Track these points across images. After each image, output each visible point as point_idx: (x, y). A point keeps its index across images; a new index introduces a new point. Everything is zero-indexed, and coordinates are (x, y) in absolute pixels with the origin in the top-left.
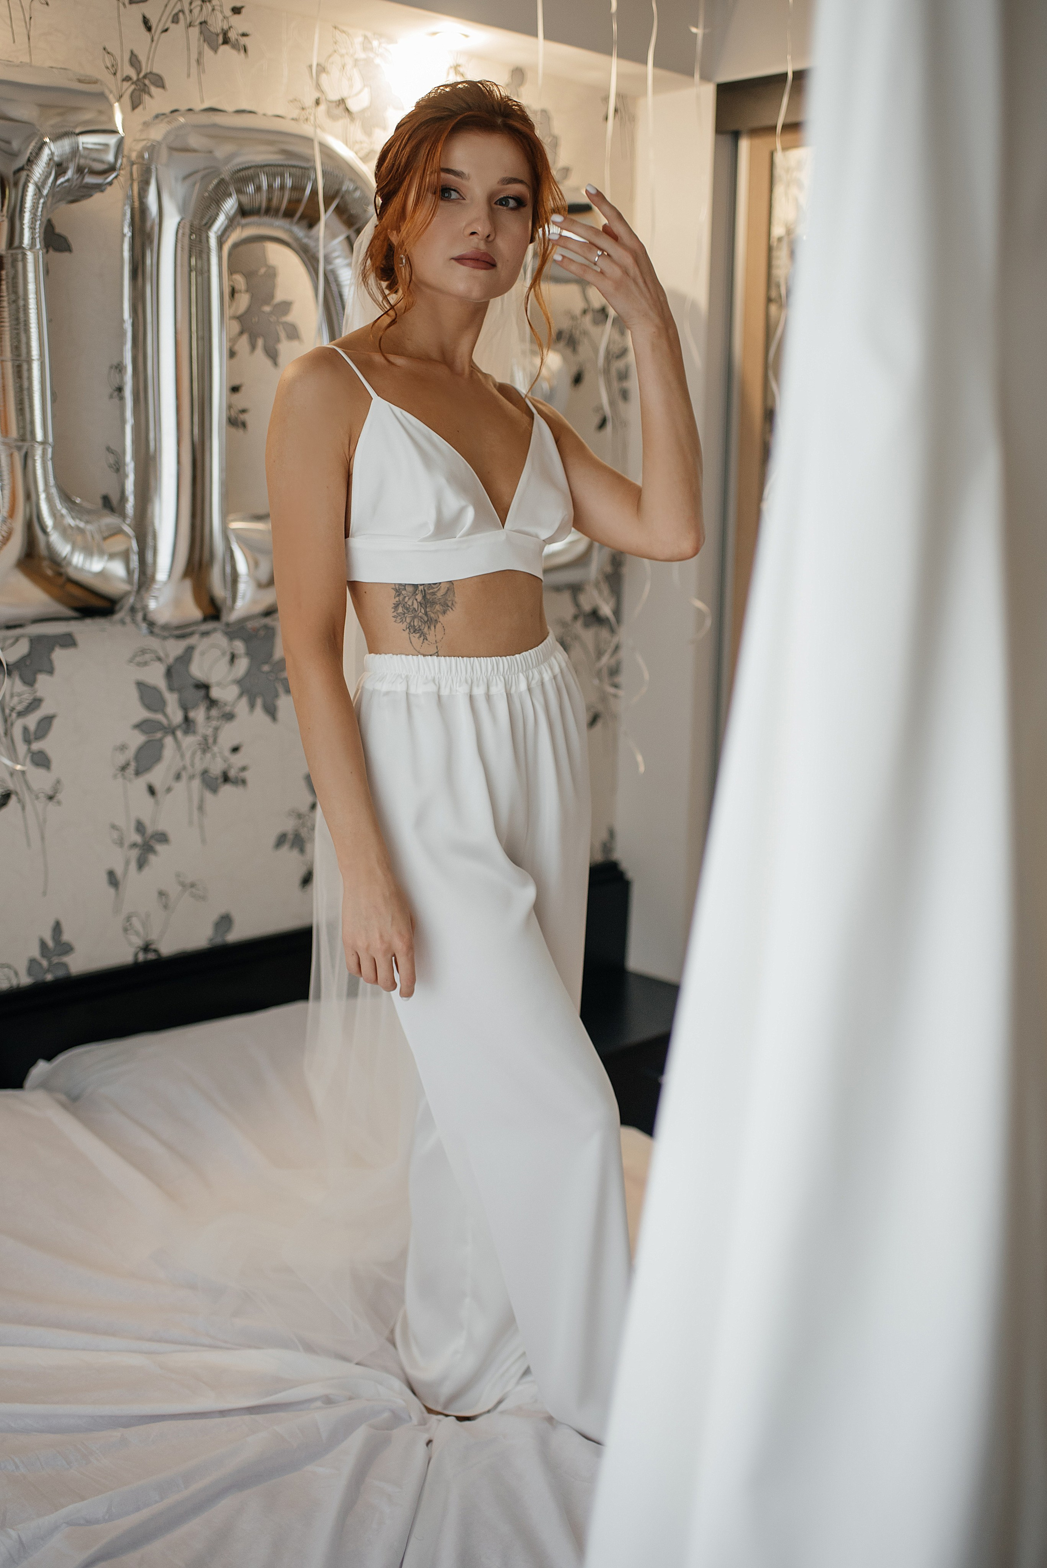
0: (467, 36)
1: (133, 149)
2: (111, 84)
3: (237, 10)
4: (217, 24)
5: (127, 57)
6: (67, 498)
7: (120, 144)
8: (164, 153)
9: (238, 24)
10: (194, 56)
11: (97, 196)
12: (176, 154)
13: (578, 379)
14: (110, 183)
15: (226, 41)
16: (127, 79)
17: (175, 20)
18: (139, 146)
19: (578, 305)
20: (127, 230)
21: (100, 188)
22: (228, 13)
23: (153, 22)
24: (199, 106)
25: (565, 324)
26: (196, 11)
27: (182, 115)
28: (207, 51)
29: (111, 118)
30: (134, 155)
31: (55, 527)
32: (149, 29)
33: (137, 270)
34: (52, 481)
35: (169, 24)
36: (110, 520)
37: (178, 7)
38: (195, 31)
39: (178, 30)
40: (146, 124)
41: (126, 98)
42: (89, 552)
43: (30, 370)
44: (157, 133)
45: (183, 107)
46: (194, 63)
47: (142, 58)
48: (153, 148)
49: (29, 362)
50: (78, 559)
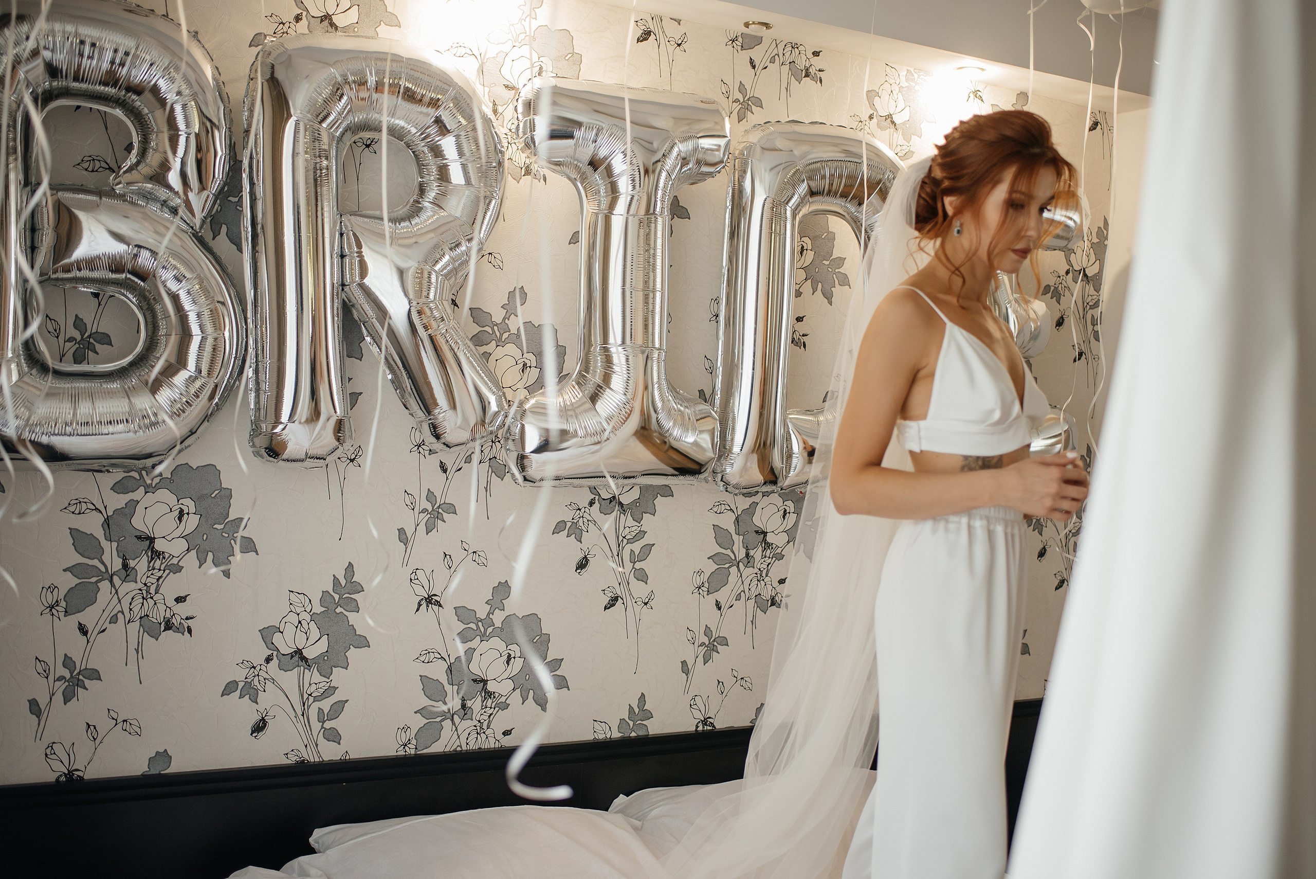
0: (983, 70)
1: (736, 147)
2: (725, 104)
3: (816, 54)
4: (802, 63)
5: (737, 85)
6: (673, 389)
7: (727, 145)
8: (758, 150)
9: (817, 63)
10: (784, 85)
11: (710, 180)
12: (767, 153)
13: (1060, 323)
14: (719, 172)
15: (807, 75)
16: (737, 101)
17: (772, 61)
18: (741, 146)
19: (1063, 267)
20: (729, 204)
21: (711, 175)
22: (810, 55)
23: (757, 63)
24: (784, 119)
25: (1052, 281)
26: (787, 55)
27: (772, 125)
28: (794, 81)
29: (723, 128)
30: (737, 152)
31: (663, 409)
32: (754, 67)
33: (734, 233)
34: (663, 377)
35: (768, 63)
36: (704, 407)
37: (775, 52)
38: (786, 68)
39: (773, 68)
40: (747, 132)
41: (735, 114)
42: (685, 428)
43: (654, 298)
44: (754, 138)
45: (773, 120)
46: (783, 90)
47: (748, 87)
48: (750, 148)
49: (654, 291)
50: (676, 432)
